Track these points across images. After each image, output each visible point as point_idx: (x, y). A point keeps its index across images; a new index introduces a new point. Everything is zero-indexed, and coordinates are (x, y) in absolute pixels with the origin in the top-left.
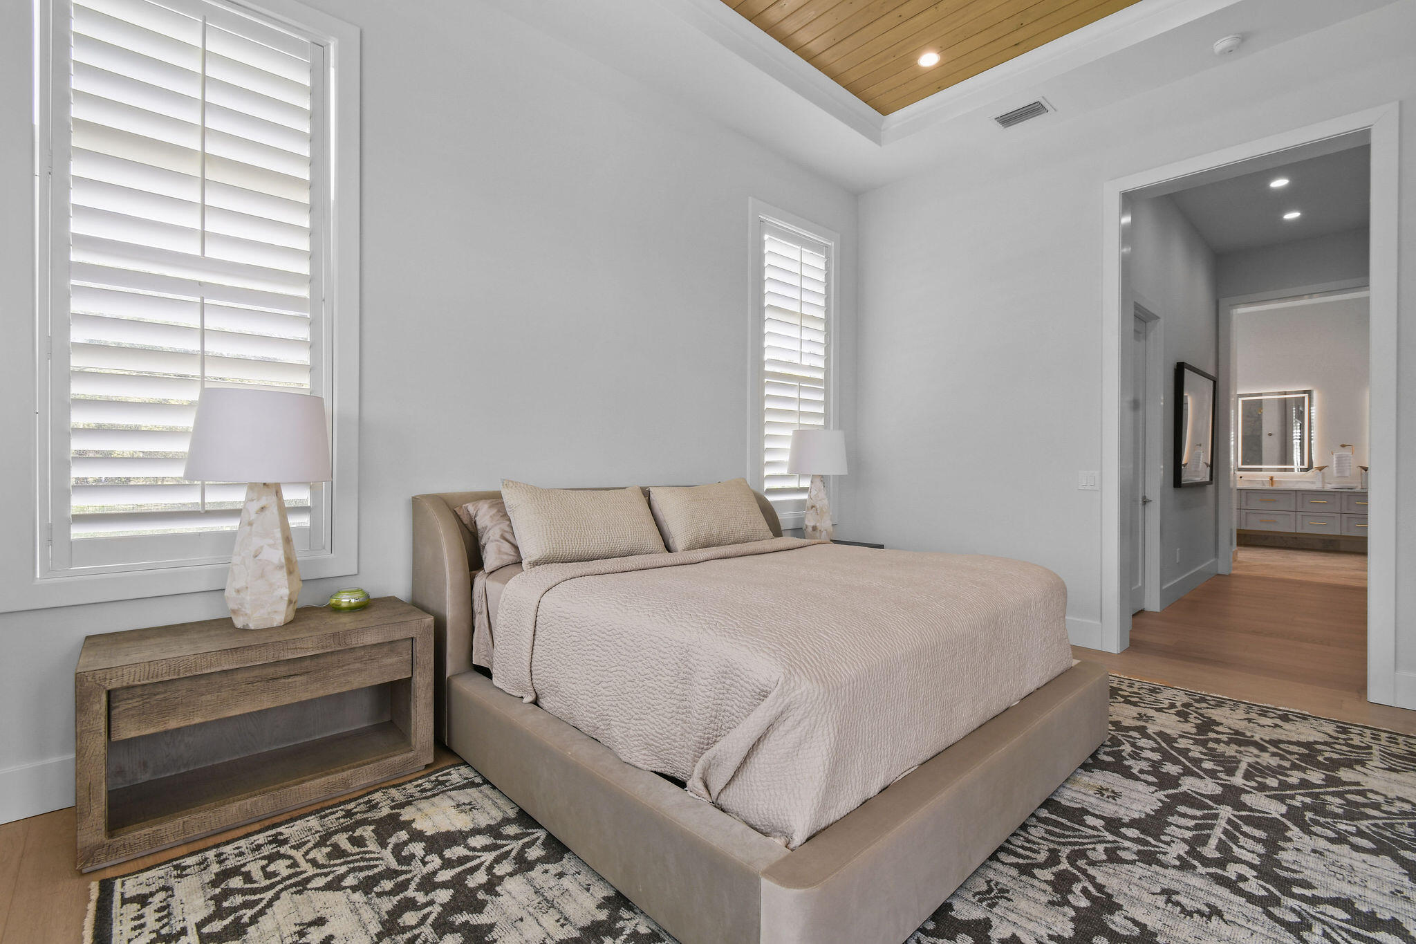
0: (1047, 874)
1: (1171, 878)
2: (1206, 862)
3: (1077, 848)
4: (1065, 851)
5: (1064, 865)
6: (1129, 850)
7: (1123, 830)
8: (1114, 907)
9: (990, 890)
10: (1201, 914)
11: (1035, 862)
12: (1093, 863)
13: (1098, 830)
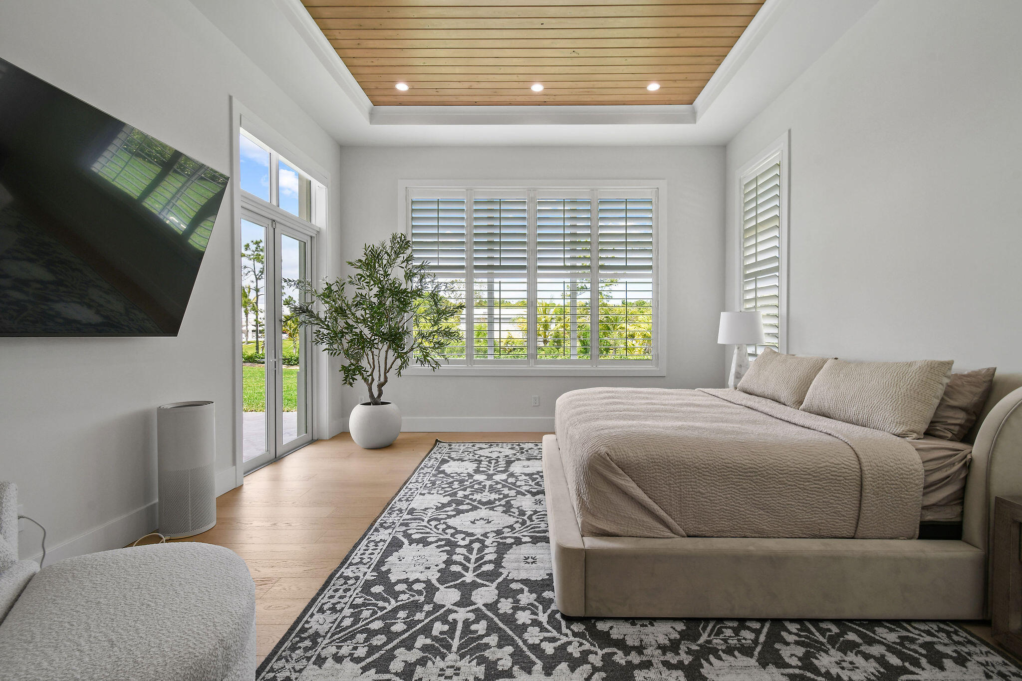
0: (529, 513)
1: (489, 528)
2: (478, 540)
3: (525, 526)
4: (528, 523)
5: (525, 518)
6: (507, 532)
7: (513, 541)
8: (504, 512)
9: (540, 503)
10: (477, 520)
11: (535, 515)
12: (517, 522)
13: (522, 536)
